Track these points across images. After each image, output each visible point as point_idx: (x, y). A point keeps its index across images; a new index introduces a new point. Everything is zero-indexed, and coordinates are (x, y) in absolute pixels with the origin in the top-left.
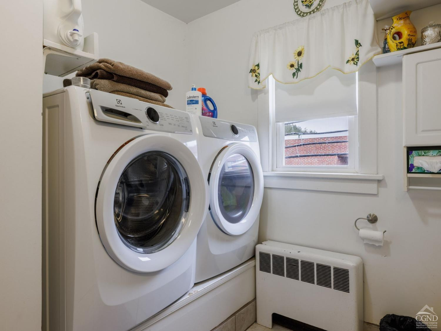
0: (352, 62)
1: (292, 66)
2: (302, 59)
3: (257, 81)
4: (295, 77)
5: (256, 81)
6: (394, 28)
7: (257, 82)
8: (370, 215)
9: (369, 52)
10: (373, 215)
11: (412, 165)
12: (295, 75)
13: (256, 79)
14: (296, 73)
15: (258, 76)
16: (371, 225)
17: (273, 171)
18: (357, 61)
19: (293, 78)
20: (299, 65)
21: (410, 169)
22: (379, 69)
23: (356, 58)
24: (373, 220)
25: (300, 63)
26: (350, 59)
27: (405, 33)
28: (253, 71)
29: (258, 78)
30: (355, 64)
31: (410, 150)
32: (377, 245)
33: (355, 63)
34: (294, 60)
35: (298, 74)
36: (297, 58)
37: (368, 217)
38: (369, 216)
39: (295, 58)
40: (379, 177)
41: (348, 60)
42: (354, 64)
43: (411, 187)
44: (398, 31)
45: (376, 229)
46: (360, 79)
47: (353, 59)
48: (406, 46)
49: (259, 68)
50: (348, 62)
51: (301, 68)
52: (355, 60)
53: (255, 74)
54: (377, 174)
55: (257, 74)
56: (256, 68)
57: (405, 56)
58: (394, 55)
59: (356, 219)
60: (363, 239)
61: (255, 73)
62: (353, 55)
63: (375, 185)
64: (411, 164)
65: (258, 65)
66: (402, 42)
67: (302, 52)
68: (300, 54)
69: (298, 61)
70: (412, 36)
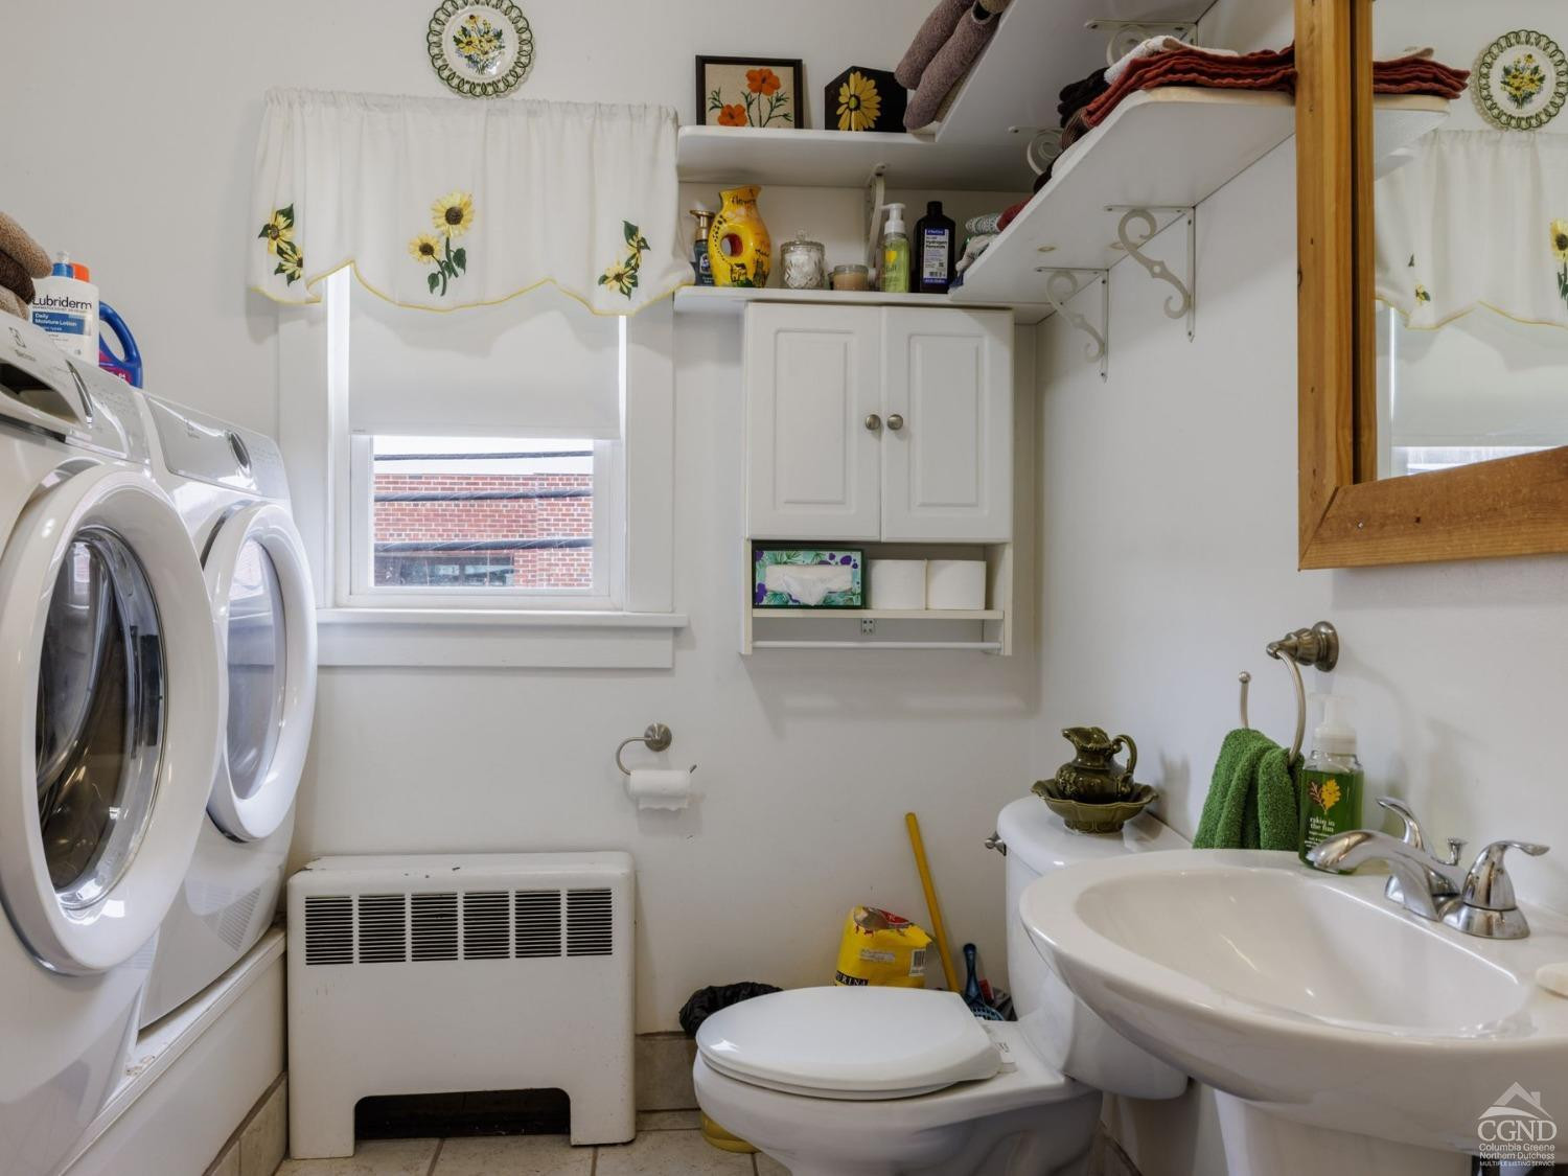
0: (616, 285)
1: (427, 250)
2: (459, 237)
3: (283, 271)
4: (438, 289)
5: (280, 270)
6: (725, 221)
7: (283, 277)
8: (652, 729)
9: (667, 272)
10: (660, 726)
11: (762, 586)
12: (437, 285)
13: (281, 265)
14: (441, 277)
15: (290, 252)
16: (654, 757)
17: (336, 605)
18: (630, 286)
19: (432, 291)
20: (452, 254)
21: (758, 595)
22: (679, 317)
23: (627, 277)
24: (659, 741)
25: (454, 248)
26: (611, 274)
27: (750, 245)
28: (269, 231)
29: (287, 260)
30: (624, 293)
31: (760, 547)
32: (673, 808)
33: (626, 290)
34: (433, 230)
35: (448, 280)
36: (443, 228)
37: (647, 736)
38: (650, 733)
39: (438, 226)
40: (678, 619)
41: (602, 274)
42: (622, 290)
43: (760, 644)
44: (732, 232)
45: (666, 767)
46: (633, 338)
47: (618, 277)
48: (751, 277)
49: (290, 225)
50: (604, 279)
51: (458, 265)
52: (626, 281)
53: (278, 246)
54: (673, 612)
55: (284, 246)
56: (282, 221)
57: (752, 306)
58: (723, 295)
59: (619, 745)
60: (635, 798)
61: (274, 239)
62: (619, 264)
63: (666, 644)
64: (759, 585)
65: (288, 213)
66: (743, 266)
67: (465, 213)
68: (454, 216)
69: (448, 239)
70: (762, 254)
